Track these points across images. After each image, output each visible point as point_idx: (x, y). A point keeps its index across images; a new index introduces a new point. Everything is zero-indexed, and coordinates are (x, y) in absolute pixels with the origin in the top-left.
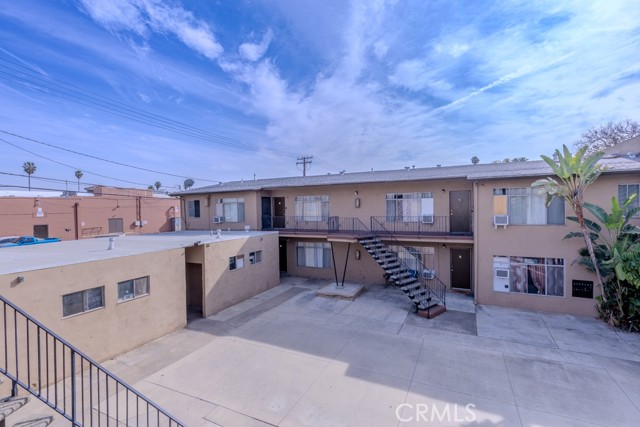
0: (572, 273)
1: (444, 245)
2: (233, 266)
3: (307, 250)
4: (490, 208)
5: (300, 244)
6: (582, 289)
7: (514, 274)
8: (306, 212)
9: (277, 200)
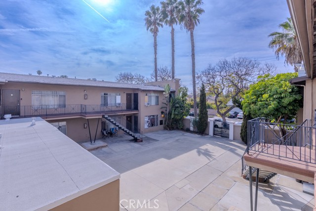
0: (160, 118)
1: (124, 115)
6: (161, 122)
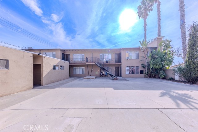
0: (140, 69)
1: (114, 66)
2: (54, 68)
3: (77, 69)
4: (125, 56)
5: (75, 68)
6: (142, 72)
7: (130, 70)
8: (77, 58)
9: (67, 55)
